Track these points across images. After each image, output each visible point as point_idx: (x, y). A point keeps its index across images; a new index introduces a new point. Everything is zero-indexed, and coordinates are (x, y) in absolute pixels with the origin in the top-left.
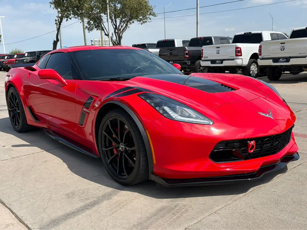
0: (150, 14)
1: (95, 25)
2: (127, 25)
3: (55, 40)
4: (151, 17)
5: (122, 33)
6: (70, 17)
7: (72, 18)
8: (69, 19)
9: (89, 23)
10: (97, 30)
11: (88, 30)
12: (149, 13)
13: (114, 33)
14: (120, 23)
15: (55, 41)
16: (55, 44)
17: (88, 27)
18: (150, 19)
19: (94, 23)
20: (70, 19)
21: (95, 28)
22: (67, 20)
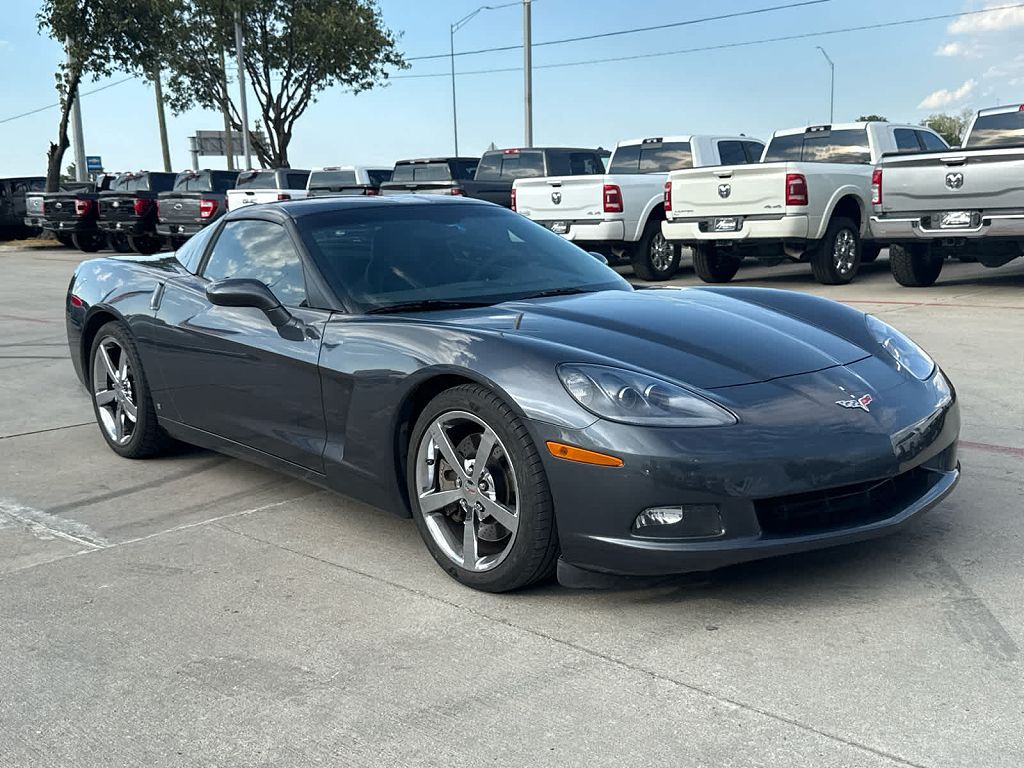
0: (387, 58)
1: (197, 91)
2: (307, 94)
3: (57, 142)
4: (388, 67)
5: (291, 123)
6: (107, 66)
7: (115, 74)
8: (102, 76)
9: (175, 83)
10: (205, 107)
11: (173, 106)
12: (382, 55)
13: (263, 124)
14: (285, 87)
15: (54, 147)
16: (56, 154)
17: (173, 96)
18: (386, 75)
19: (193, 84)
20: (108, 74)
21: (196, 102)
22: (96, 78)
